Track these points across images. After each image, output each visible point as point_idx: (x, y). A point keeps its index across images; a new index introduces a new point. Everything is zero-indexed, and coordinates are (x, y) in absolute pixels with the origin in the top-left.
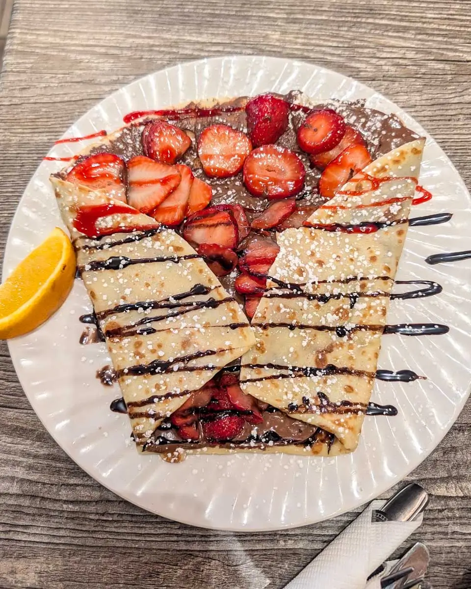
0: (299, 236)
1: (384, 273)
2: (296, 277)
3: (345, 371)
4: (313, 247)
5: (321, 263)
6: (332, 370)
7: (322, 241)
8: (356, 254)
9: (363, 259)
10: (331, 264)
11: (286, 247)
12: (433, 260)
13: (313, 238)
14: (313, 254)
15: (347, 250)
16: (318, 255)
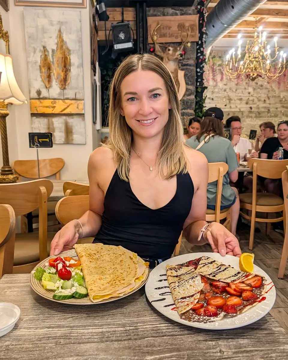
0: (199, 288)
1: (175, 290)
2: (194, 280)
3: (174, 277)
4: (195, 288)
5: (191, 286)
6: (177, 276)
7: (193, 291)
8: (184, 292)
9: (182, 292)
10: (188, 286)
11: (200, 284)
12: (164, 299)
13: (196, 290)
14: (194, 287)
15: (186, 292)
16: (192, 287)
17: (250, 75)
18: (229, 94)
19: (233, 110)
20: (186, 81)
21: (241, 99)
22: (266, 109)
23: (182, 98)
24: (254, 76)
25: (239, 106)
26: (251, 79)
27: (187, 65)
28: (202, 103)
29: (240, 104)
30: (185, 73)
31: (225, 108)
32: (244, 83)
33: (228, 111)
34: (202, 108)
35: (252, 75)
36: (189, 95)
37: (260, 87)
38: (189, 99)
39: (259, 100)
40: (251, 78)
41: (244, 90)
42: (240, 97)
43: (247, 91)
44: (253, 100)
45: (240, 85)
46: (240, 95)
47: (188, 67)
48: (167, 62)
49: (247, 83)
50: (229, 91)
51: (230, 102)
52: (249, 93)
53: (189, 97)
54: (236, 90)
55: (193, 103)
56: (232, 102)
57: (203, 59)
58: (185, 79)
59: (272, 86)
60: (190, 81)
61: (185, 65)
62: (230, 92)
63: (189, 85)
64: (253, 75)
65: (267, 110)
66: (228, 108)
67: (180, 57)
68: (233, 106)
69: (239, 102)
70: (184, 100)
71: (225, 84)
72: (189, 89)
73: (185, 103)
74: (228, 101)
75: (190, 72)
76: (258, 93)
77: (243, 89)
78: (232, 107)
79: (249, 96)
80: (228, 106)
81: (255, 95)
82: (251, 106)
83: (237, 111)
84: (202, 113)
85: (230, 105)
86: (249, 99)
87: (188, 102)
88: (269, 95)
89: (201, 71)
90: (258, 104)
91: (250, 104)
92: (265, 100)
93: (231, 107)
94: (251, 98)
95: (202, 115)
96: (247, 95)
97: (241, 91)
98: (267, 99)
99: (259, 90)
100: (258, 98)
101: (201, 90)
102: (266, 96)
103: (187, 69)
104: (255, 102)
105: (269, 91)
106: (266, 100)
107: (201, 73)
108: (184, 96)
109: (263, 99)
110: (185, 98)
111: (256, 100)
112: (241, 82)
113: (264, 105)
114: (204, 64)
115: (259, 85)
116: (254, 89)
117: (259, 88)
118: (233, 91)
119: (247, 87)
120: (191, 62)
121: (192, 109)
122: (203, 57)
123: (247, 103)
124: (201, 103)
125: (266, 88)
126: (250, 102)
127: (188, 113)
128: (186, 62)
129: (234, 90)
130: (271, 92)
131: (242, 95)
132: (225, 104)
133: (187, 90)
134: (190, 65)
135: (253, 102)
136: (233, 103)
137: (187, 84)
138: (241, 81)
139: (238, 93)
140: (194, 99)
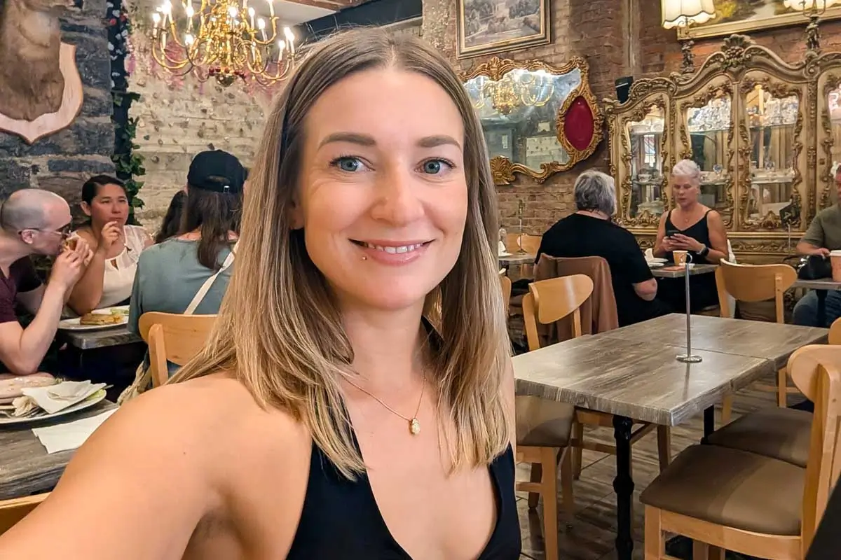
17: (219, 71)
18: (152, 108)
19: (168, 150)
20: (80, 73)
21: (185, 125)
22: (247, 151)
23: (74, 120)
24: (227, 75)
25: (181, 142)
26: (220, 81)
27: (81, 29)
28: (130, 137)
29: (184, 136)
30: (77, 51)
31: (147, 145)
32: (190, 87)
33: (155, 153)
34: (129, 151)
35: (223, 71)
36: (95, 114)
37: (229, 100)
38: (96, 126)
39: (229, 130)
40: (221, 78)
41: (190, 104)
42: (184, 120)
43: (199, 105)
44: (215, 129)
45: (179, 90)
46: (181, 113)
47: (86, 36)
48: (25, 14)
49: (196, 87)
50: (154, 103)
51: (157, 129)
52: (204, 111)
53: (91, 120)
54: (171, 102)
55: (108, 135)
56: (162, 129)
57: (122, 20)
58: (78, 67)
59: (253, 98)
60: (95, 77)
61: (73, 28)
62: (155, 106)
63: (90, 86)
64: (227, 71)
65: (248, 154)
66: (154, 145)
67: (74, 6)
68: (165, 140)
69: (180, 130)
70: (77, 126)
71: (141, 82)
72: (94, 98)
73: (84, 134)
74: (152, 128)
75: (93, 50)
76: (224, 112)
77: (187, 99)
78: (164, 142)
79: (204, 119)
80: (154, 140)
81: (218, 117)
82: (210, 142)
83: (178, 153)
84: (129, 164)
85: (159, 137)
86: (204, 124)
87: (94, 133)
88: (250, 119)
89: (118, 51)
90: (226, 138)
91: (208, 138)
92: (241, 130)
93: (160, 143)
94: (209, 124)
95: (130, 167)
96: (200, 115)
97: (183, 103)
98: (245, 128)
99: (226, 105)
100: (224, 124)
101: (123, 102)
102: (243, 120)
103: (81, 40)
104: (218, 133)
105: (248, 111)
106: (243, 128)
107: (118, 54)
108: (79, 115)
109: (237, 127)
110: (82, 123)
111: (221, 129)
112: (182, 83)
113: (240, 141)
114: (125, 33)
115: (226, 95)
116: (215, 103)
117: (226, 102)
118: (163, 103)
119: (197, 96)
120: (94, 23)
121: (107, 154)
122: (121, 14)
123: (200, 135)
124: (125, 136)
125: (242, 103)
126: (209, 133)
127: (96, 162)
128: (78, 20)
129: (166, 101)
130: (252, 112)
131: (188, 114)
132: (146, 134)
133: (87, 99)
134: (91, 32)
135: (215, 132)
136: (167, 135)
137: (85, 82)
138: (182, 80)
139: (177, 110)
140: (109, 125)
